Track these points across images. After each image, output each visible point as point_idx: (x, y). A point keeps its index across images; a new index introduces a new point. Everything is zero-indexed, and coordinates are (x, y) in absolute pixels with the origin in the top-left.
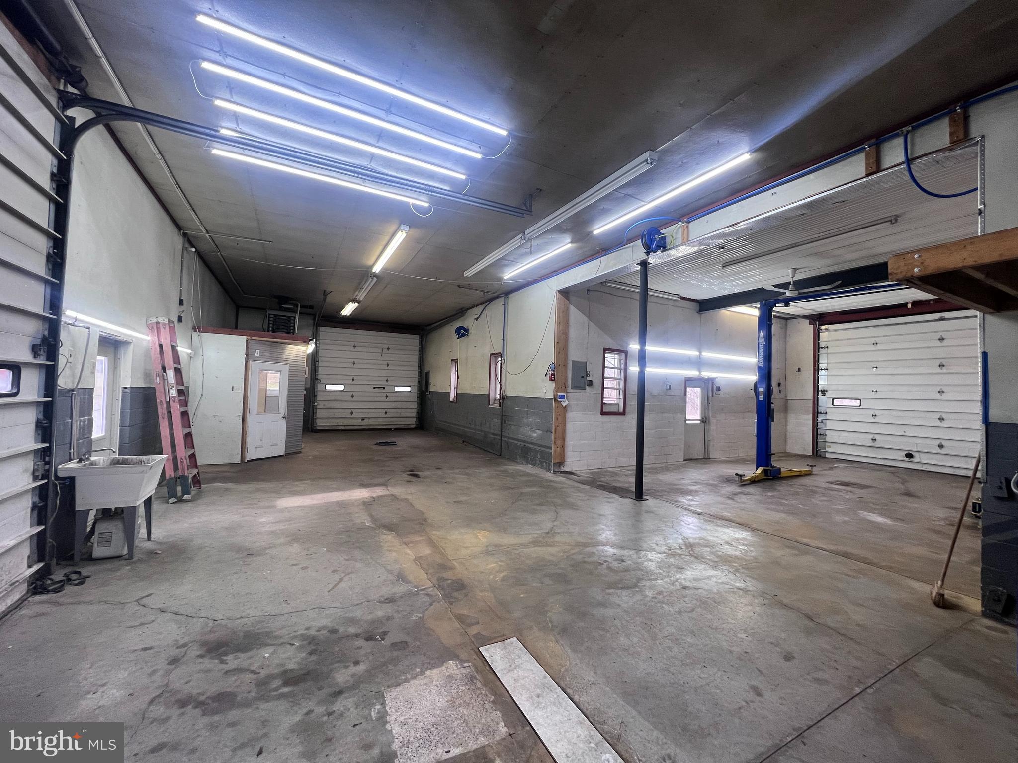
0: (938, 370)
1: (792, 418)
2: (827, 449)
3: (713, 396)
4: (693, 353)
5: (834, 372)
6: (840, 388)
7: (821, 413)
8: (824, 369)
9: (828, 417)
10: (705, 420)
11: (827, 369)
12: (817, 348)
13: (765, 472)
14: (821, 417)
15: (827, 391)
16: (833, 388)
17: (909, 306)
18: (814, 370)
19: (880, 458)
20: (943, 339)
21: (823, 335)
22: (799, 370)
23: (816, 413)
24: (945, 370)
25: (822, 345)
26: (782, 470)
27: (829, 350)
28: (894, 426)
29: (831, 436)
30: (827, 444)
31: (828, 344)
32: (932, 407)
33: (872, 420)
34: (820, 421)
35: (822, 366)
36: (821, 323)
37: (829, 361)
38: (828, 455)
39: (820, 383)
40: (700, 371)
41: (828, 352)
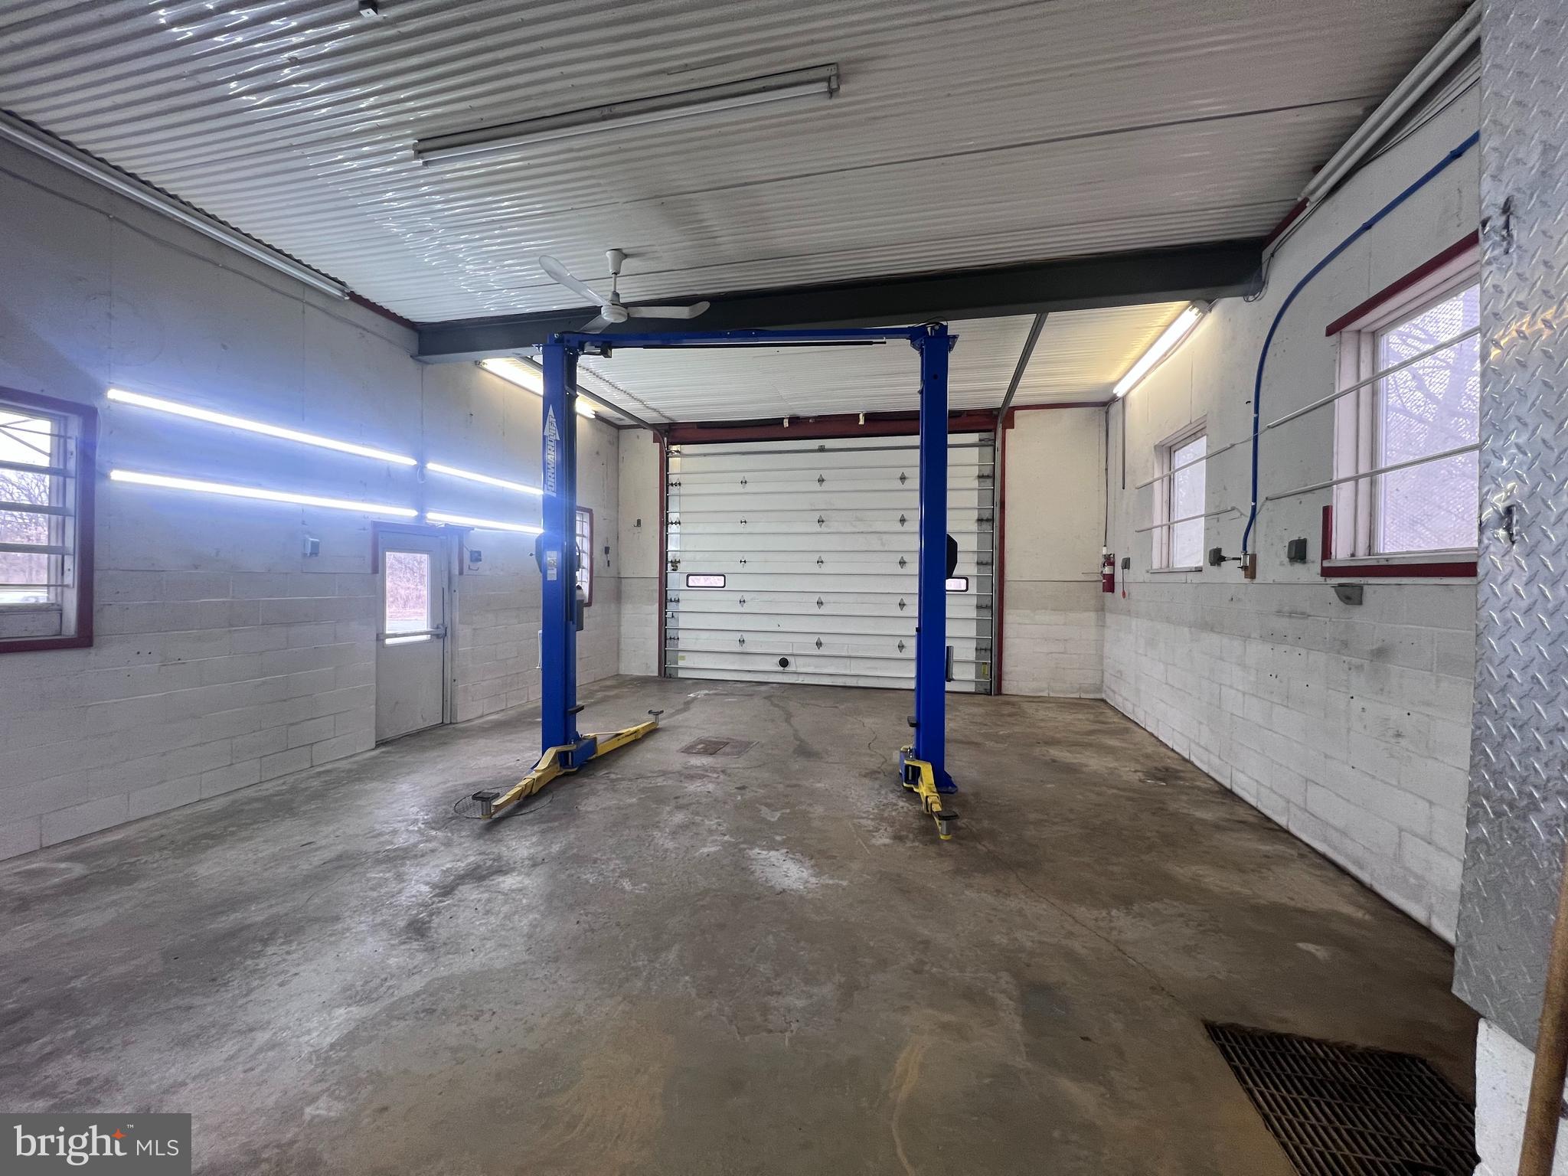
0: (817, 528)
1: (628, 611)
2: (681, 663)
3: (461, 573)
4: (402, 461)
5: (690, 529)
6: (699, 556)
7: (671, 601)
8: (676, 523)
9: (682, 607)
10: (441, 633)
11: (679, 523)
12: (665, 484)
13: (562, 759)
14: (671, 607)
15: (679, 562)
16: (688, 556)
17: (786, 424)
18: (661, 523)
19: (749, 671)
20: (823, 480)
21: (675, 463)
22: (639, 522)
23: (664, 600)
24: (824, 529)
25: (673, 479)
26: (599, 739)
27: (683, 490)
28: (765, 618)
29: (686, 641)
30: (680, 654)
31: (682, 479)
32: (809, 585)
33: (739, 609)
34: (669, 614)
35: (673, 517)
36: (670, 441)
37: (682, 510)
38: (681, 674)
39: (669, 548)
40: (422, 510)
41: (682, 492)
